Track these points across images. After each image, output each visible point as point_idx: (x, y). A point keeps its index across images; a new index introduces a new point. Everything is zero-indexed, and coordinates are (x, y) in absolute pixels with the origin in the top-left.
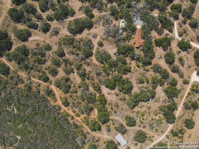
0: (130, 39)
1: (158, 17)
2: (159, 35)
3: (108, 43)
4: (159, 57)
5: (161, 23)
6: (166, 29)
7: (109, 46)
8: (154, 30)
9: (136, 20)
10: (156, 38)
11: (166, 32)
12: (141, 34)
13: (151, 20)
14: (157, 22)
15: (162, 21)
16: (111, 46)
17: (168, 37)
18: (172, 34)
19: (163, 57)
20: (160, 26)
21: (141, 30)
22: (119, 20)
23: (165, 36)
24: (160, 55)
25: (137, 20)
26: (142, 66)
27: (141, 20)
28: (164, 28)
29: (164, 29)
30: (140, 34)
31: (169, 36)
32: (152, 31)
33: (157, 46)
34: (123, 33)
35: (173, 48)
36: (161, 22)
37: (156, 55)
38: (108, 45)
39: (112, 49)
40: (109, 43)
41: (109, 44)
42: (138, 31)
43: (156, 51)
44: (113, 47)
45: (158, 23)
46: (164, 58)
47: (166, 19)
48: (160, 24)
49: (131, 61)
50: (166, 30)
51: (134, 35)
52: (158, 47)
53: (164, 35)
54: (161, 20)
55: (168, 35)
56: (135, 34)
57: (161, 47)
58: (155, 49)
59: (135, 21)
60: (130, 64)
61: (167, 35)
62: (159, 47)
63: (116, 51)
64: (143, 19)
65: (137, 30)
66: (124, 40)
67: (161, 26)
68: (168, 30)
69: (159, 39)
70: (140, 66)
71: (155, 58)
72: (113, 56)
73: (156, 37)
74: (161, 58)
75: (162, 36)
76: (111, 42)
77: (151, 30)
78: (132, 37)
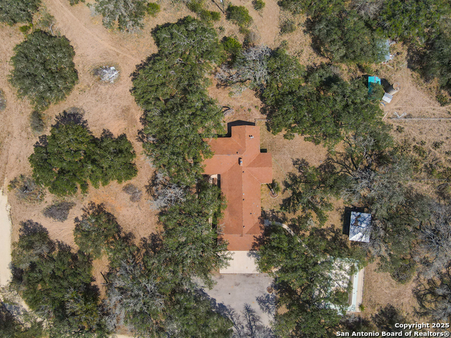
0: (292, 182)
1: (110, 323)
2: (108, 209)
3: (437, 152)
4: (110, 75)
5: (96, 289)
6: (64, 249)
7: (430, 138)
8: (137, 242)
9: (256, 307)
10: (126, 189)
11: (63, 232)
12: (226, 213)
13: (159, 304)
14: (122, 291)
15: (86, 301)
16: (415, 134)
17: (50, 198)
18: (25, 218)
19: (85, 78)
20: (100, 267)
21: (226, 237)
22: (370, 313)
23: (69, 206)
24: (103, 89)
25: (248, 310)
26: (215, 16)
27: (221, 311)
28: (74, 258)
29: (75, 248)
30: (232, 213)
31: (44, 206)
32: (154, 237)
33: (123, 137)
34: (339, 225)
35: (23, 129)
36: (90, 293)
37: (128, 84)
38: (436, 145)
39: (409, 116)
40: (430, 158)
41: (428, 146)
42: (246, 230)
43: (126, 110)
44: (400, 130)
45: (109, 285)
46: (78, 67)
47: (61, 313)
48: (99, 282)
49: (284, 44)
50: (61, 245)
51: (267, 209)
52: (116, 133)
53: (76, 212)
54: (90, 305)
55: (50, 212)
56: (264, 216)
57: (98, 135)
58: (132, 121)
59: (260, 301)
60: (285, 28)
61: (58, 211)
62: (107, 134)
63: (387, 99)
64: (209, 313)
65: (250, 240)
66: (328, 178)
67: (95, 263)
68: (51, 244)
69: (105, 183)
70: (223, 17)
71: (133, 69)
72: (398, 75)
73: (127, 196)
74: (97, 72)
75: (86, 203)
76: (415, 162)
77: (154, 244)
78: (280, 197)
